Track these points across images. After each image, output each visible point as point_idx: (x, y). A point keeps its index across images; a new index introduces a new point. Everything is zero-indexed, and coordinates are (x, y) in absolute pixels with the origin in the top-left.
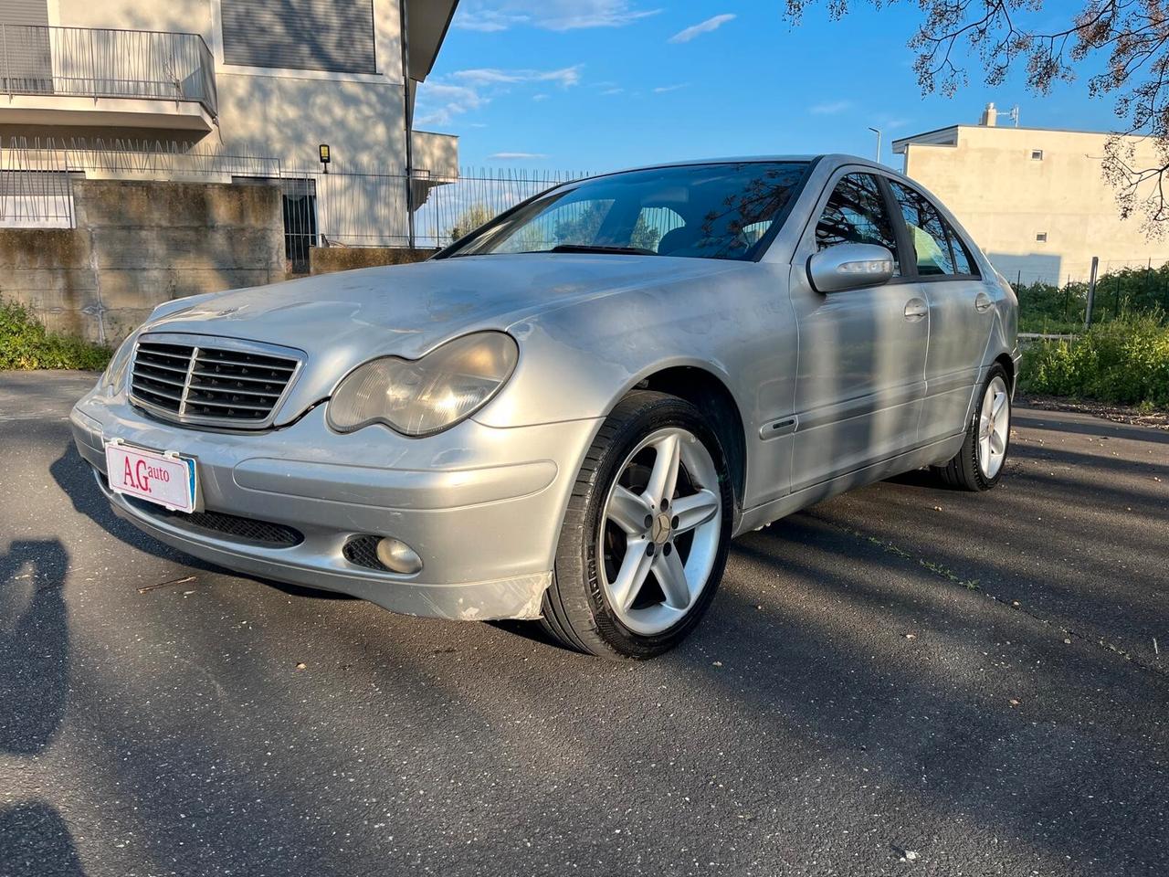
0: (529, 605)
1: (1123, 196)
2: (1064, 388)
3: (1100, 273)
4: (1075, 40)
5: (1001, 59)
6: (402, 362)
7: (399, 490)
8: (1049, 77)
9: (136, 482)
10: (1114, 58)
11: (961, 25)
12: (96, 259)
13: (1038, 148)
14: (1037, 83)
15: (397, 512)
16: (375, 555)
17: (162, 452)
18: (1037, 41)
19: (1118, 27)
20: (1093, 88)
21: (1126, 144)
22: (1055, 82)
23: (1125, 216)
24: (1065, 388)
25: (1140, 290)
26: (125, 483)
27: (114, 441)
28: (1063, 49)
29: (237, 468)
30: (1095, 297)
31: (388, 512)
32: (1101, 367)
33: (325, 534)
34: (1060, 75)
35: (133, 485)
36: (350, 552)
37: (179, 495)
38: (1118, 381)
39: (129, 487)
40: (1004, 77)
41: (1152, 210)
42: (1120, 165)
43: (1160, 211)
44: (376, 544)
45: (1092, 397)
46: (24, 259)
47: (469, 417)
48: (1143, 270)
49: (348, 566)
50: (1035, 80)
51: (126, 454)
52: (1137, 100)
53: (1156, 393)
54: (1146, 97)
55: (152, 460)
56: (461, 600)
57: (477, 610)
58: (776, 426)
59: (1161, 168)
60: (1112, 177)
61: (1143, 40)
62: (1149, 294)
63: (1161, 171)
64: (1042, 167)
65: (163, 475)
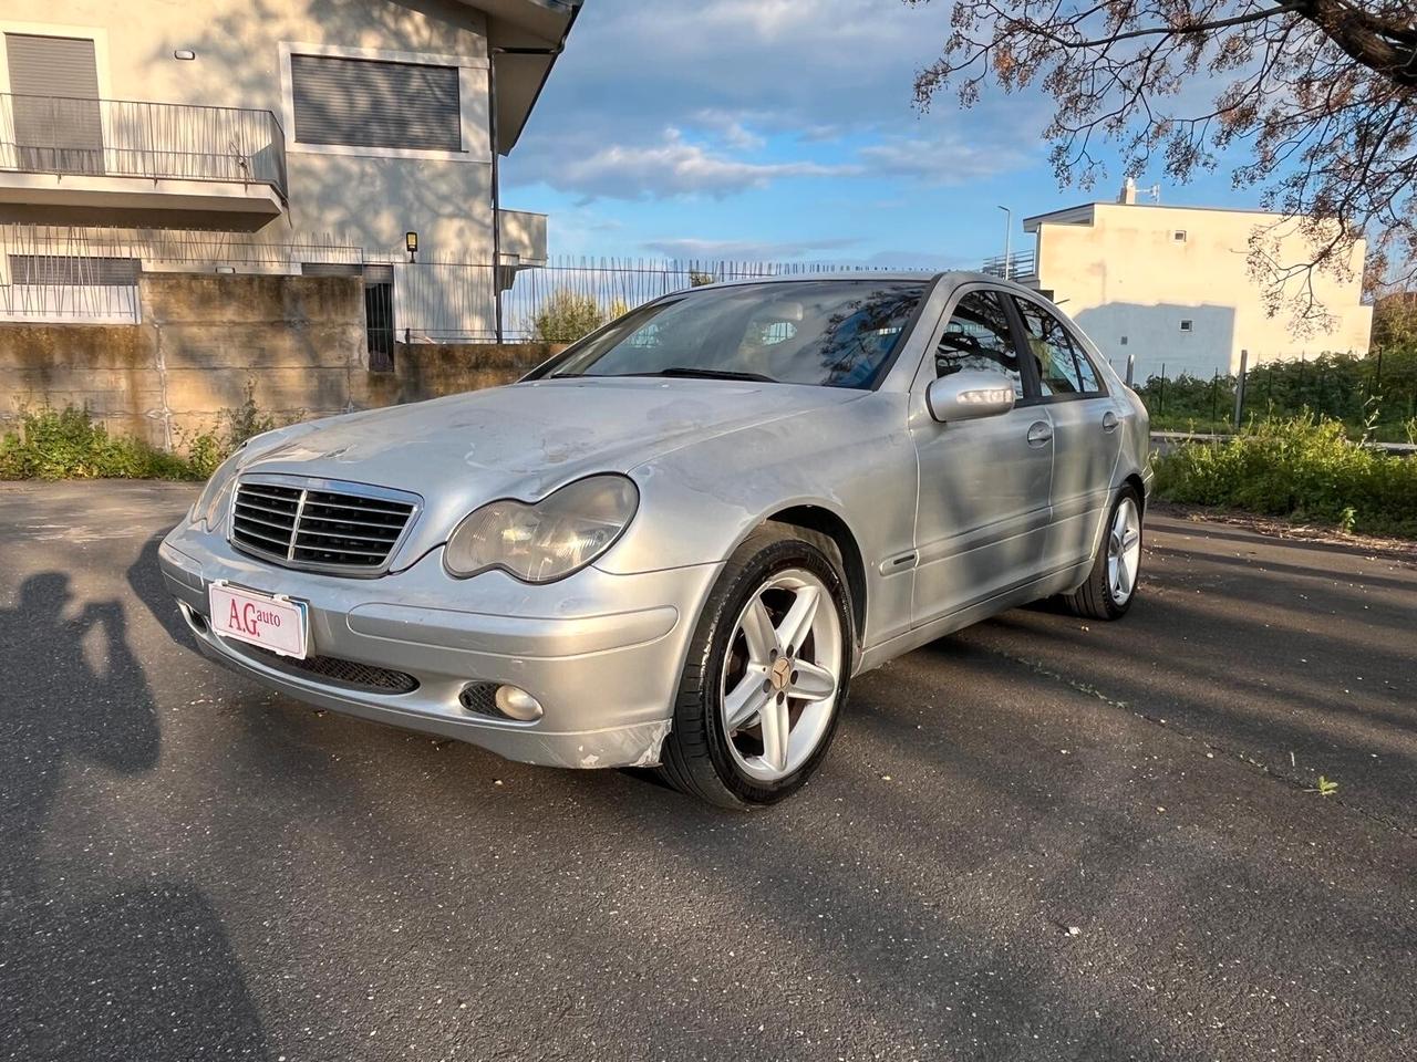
0: (649, 752)
1: (1269, 293)
2: (1210, 497)
3: (1250, 366)
4: (1216, 125)
5: (1141, 151)
6: (518, 505)
7: (521, 638)
8: (1189, 165)
9: (243, 626)
10: (1260, 142)
11: (1098, 115)
12: (163, 358)
13: (1180, 228)
14: (1176, 170)
15: (518, 660)
16: (493, 702)
17: (272, 595)
18: (1177, 125)
19: (1263, 112)
20: (1236, 179)
21: (1271, 239)
22: (1197, 171)
23: (1271, 314)
24: (1213, 497)
25: (1294, 384)
26: (231, 626)
27: (219, 583)
28: (1205, 135)
29: (352, 613)
30: (1245, 393)
31: (510, 659)
32: (1249, 475)
33: (442, 681)
34: (1201, 162)
35: (239, 628)
36: (466, 699)
37: (291, 640)
38: (1267, 490)
39: (235, 630)
40: (1145, 170)
41: (1299, 308)
42: (1266, 260)
43: (1308, 309)
44: (495, 692)
45: (1241, 507)
46: (84, 357)
47: (589, 563)
48: (1297, 363)
49: (465, 714)
50: (1173, 167)
51: (234, 597)
52: (1286, 192)
53: (1306, 504)
54: (1295, 189)
55: (263, 604)
56: (581, 749)
57: (597, 758)
58: (897, 562)
59: (1310, 263)
60: (1257, 273)
61: (1290, 121)
62: (1303, 389)
63: (1310, 266)
64: (1186, 249)
65: (273, 620)
